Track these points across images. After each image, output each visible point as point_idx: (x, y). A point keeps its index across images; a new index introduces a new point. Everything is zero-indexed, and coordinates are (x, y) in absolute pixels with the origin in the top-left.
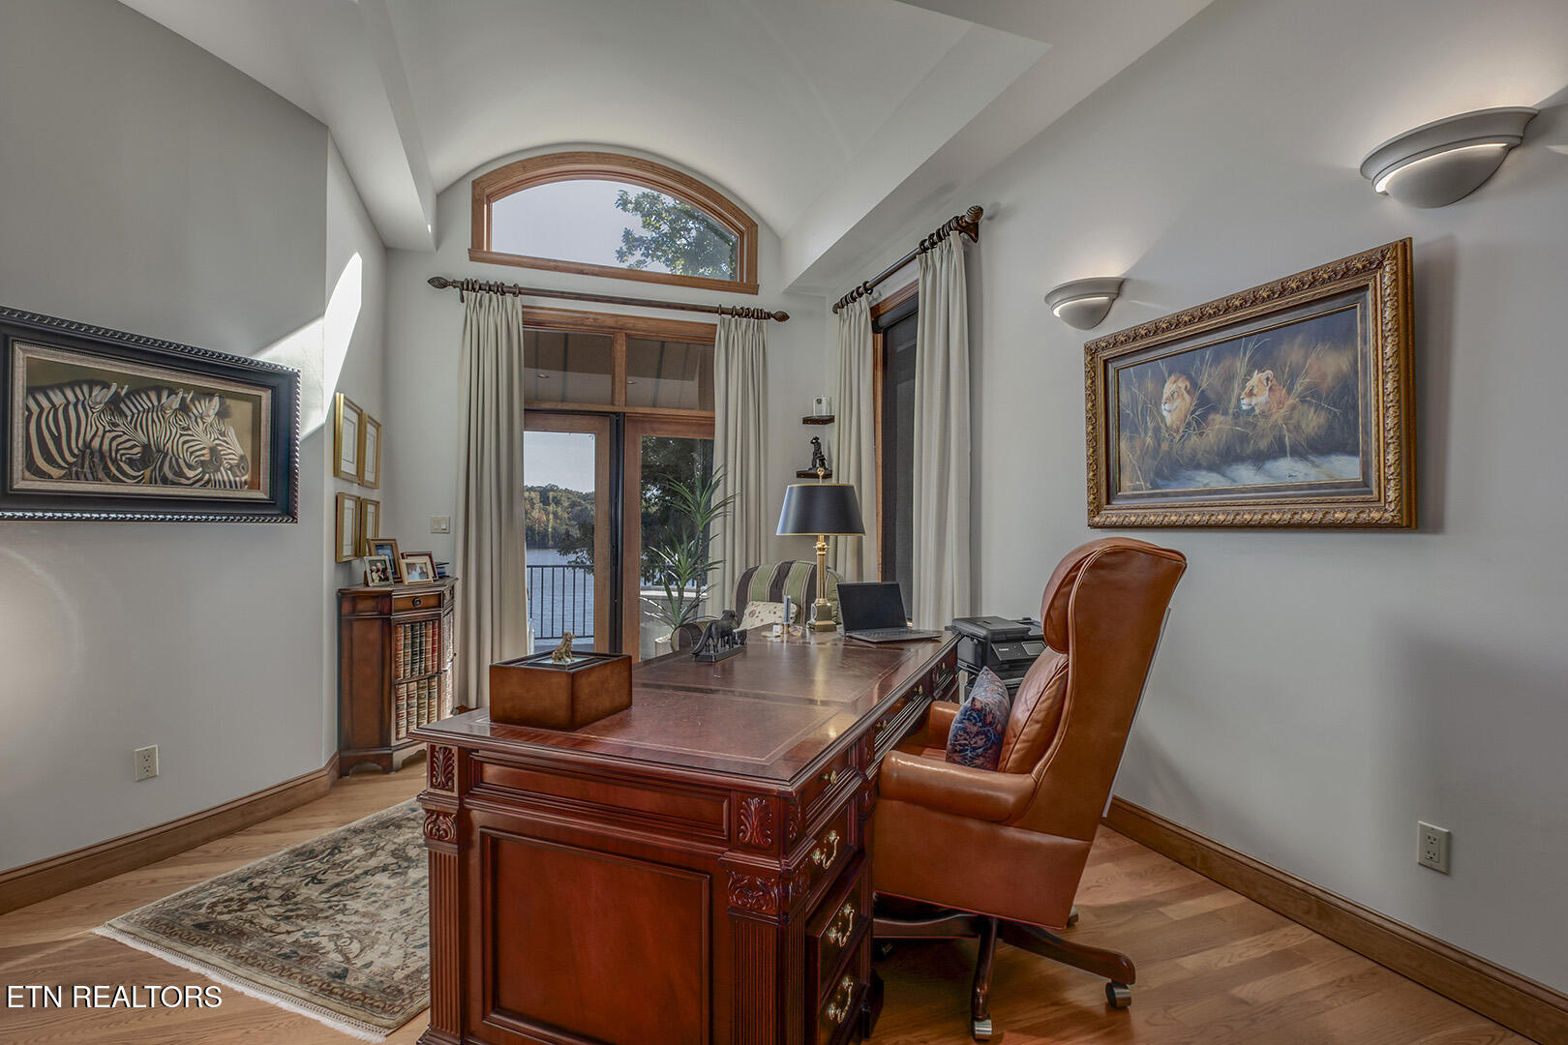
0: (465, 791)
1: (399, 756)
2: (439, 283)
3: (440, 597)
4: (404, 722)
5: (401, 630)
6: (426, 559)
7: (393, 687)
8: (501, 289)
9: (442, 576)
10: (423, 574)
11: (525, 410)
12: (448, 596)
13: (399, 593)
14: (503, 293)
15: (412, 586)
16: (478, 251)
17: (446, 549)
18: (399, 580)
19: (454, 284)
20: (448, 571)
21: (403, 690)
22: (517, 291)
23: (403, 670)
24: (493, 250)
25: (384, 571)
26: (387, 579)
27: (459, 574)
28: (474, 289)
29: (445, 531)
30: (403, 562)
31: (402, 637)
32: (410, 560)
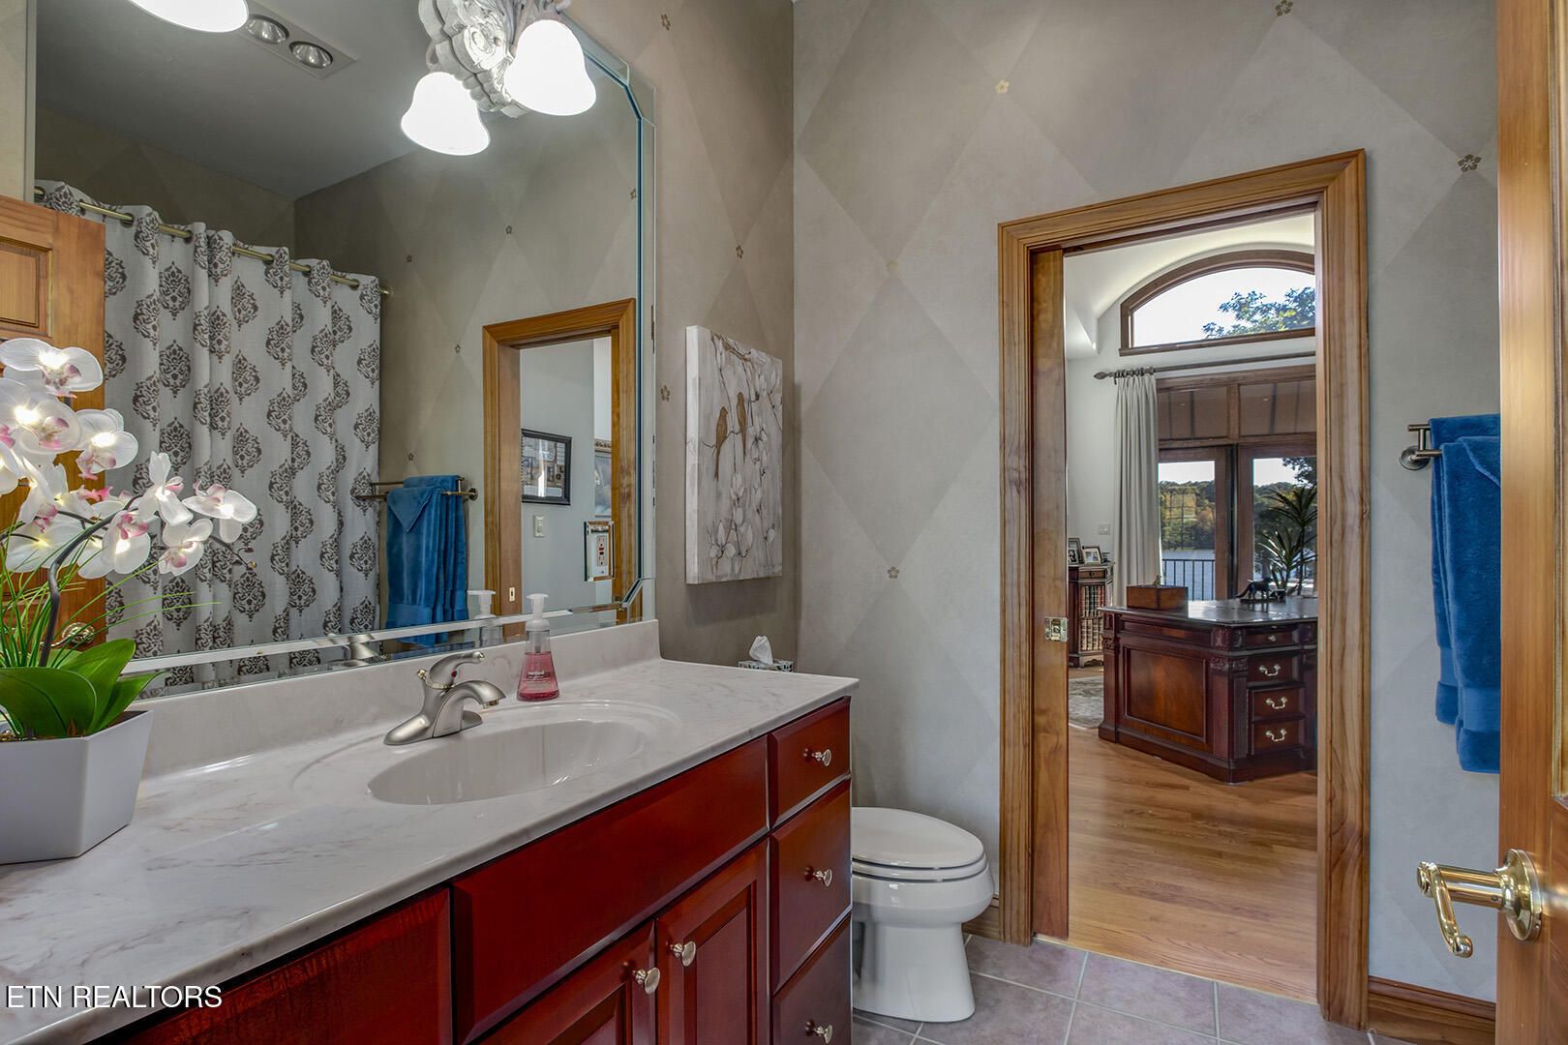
0: (1117, 632)
1: (1084, 660)
2: (1101, 376)
3: (1105, 571)
4: (1085, 641)
5: (1084, 589)
6: (1097, 550)
7: (1080, 621)
8: (1141, 372)
9: (1106, 561)
10: (1095, 558)
11: (1160, 450)
12: (1109, 572)
13: (1082, 568)
14: (1143, 374)
15: (1088, 565)
16: (1126, 349)
17: (1109, 545)
18: (1082, 562)
19: (1110, 375)
20: (1109, 558)
21: (1084, 624)
22: (1152, 371)
23: (1085, 612)
24: (1135, 346)
25: (1074, 556)
26: (1075, 561)
27: (1116, 560)
28: (1123, 375)
29: (1106, 533)
30: (1084, 551)
31: (1084, 593)
32: (1088, 550)
